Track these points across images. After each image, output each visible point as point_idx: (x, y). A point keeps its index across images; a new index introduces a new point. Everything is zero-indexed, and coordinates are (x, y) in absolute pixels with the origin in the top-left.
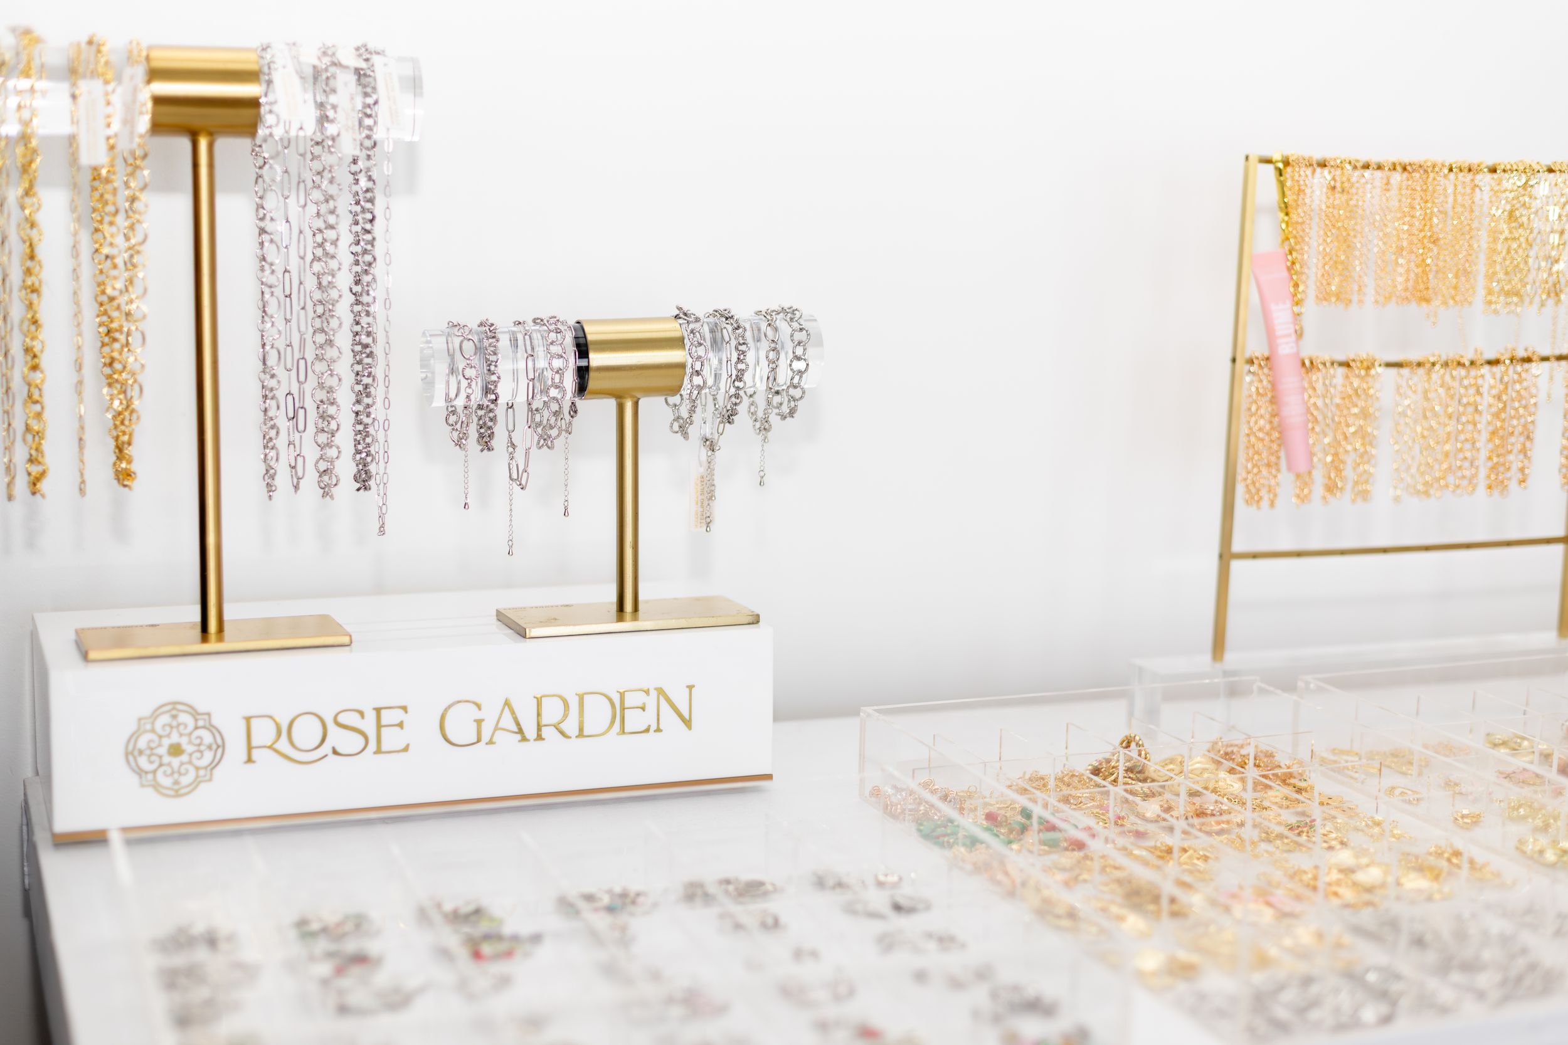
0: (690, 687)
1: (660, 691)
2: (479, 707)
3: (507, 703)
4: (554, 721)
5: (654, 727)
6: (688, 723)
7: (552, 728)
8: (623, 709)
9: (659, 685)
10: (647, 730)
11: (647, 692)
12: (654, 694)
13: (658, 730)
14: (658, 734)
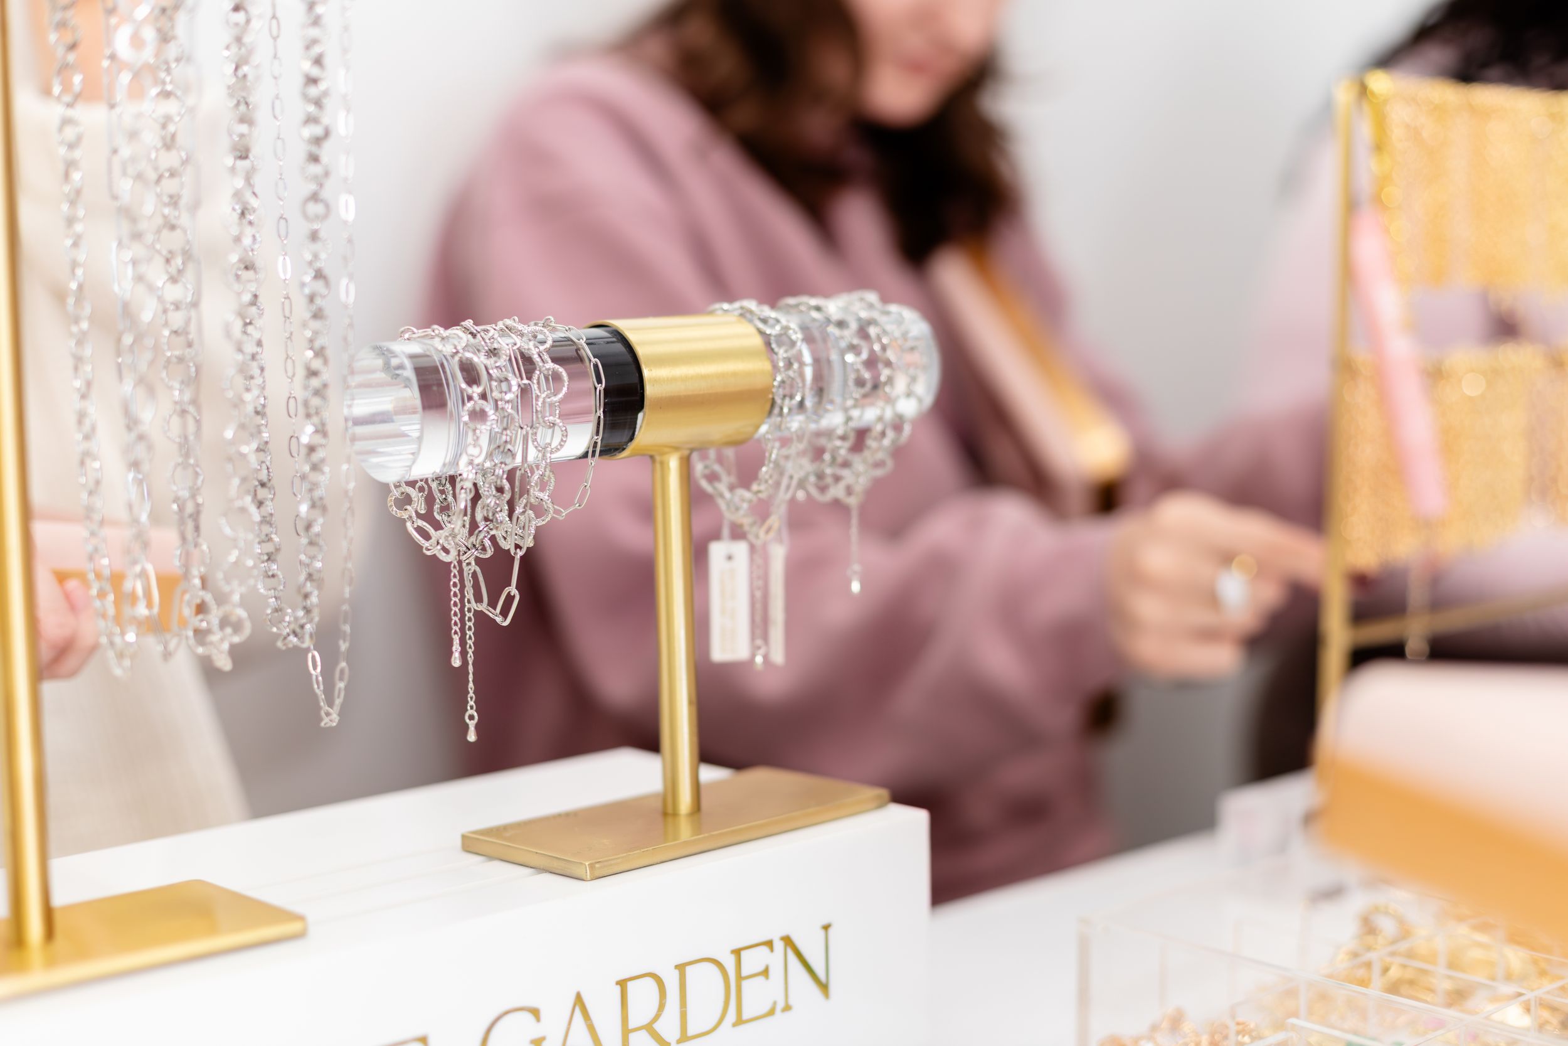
0: (826, 928)
1: (788, 941)
2: (535, 1013)
3: (579, 999)
4: (645, 1020)
5: (781, 1004)
6: (824, 987)
7: (643, 1033)
8: (740, 978)
9: (784, 933)
10: (771, 1012)
11: (769, 944)
12: (779, 946)
13: (787, 1008)
14: (788, 1014)
